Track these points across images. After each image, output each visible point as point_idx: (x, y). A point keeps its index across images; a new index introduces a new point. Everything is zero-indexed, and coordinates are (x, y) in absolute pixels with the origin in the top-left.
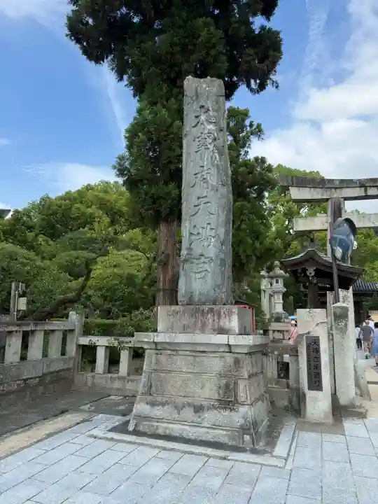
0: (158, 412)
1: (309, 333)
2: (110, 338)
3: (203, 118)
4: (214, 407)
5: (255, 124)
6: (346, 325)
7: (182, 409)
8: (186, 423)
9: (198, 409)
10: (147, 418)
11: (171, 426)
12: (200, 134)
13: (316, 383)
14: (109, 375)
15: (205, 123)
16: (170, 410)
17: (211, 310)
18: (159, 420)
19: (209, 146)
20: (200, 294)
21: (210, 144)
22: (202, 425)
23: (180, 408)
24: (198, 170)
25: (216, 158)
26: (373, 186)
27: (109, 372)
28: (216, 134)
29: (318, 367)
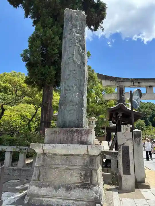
0: (43, 191)
1: (124, 144)
2: (14, 147)
3: (74, 30)
4: (78, 187)
6: (140, 140)
7: (58, 189)
8: (60, 198)
9: (68, 189)
11: (51, 199)
12: (72, 38)
13: (127, 171)
14: (12, 168)
15: (75, 33)
16: (51, 189)
17: (77, 131)
18: (44, 196)
19: (77, 44)
20: (70, 122)
21: (77, 43)
22: (70, 198)
23: (57, 188)
24: (70, 55)
25: (80, 50)
26: (137, 82)
27: (12, 166)
28: (81, 39)
29: (128, 162)
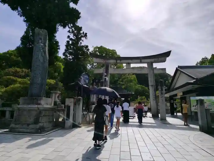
0: (17, 126)
1: (68, 105)
3: (40, 41)
4: (32, 124)
5: (85, 33)
7: (24, 125)
8: (24, 128)
9: (28, 125)
10: (14, 128)
16: (20, 125)
17: (36, 98)
18: (17, 128)
21: (42, 49)
22: (29, 129)
25: (43, 54)
26: (119, 60)
